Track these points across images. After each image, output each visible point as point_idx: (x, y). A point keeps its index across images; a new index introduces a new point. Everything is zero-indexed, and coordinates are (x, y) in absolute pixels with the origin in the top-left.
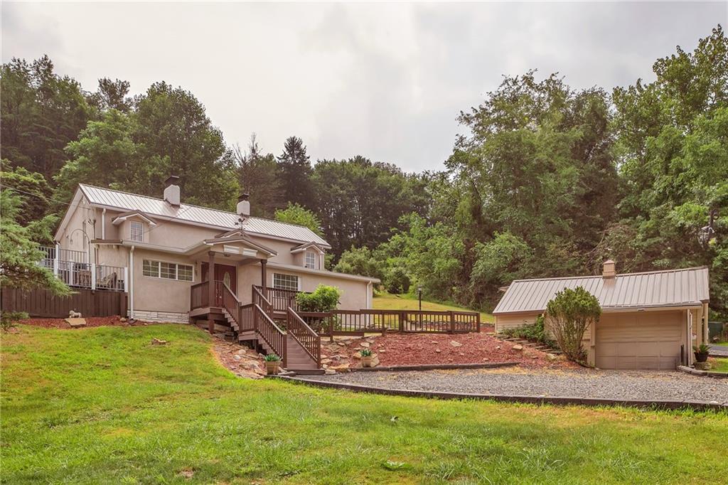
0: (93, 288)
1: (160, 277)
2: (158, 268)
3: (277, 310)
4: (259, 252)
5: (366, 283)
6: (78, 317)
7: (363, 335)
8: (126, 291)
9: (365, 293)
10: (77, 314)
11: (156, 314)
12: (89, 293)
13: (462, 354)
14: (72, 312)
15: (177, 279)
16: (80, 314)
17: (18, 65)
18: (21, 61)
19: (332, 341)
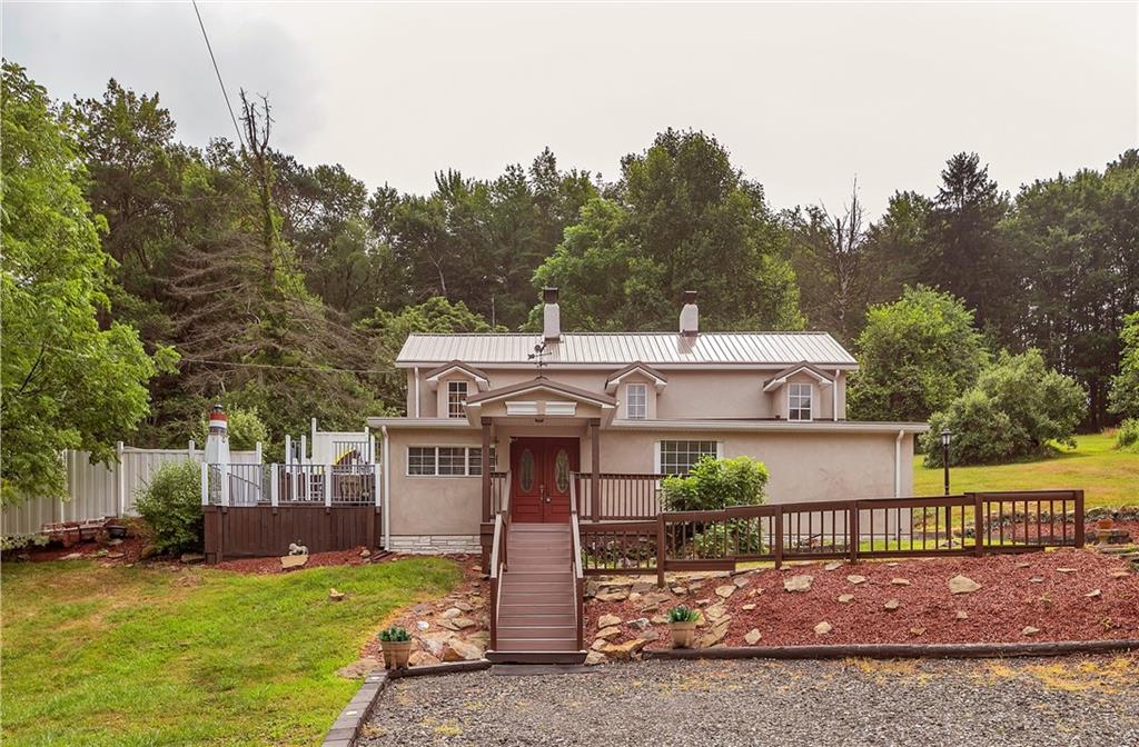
0: (328, 503)
1: (437, 474)
2: (434, 459)
3: (606, 518)
4: (580, 405)
5: (893, 436)
6: (301, 553)
7: (734, 568)
8: (378, 504)
9: (891, 459)
10: (299, 548)
11: (428, 539)
12: (322, 512)
13: (962, 614)
14: (293, 545)
15: (467, 474)
16: (304, 548)
17: (512, 174)
18: (516, 166)
19: (661, 584)
